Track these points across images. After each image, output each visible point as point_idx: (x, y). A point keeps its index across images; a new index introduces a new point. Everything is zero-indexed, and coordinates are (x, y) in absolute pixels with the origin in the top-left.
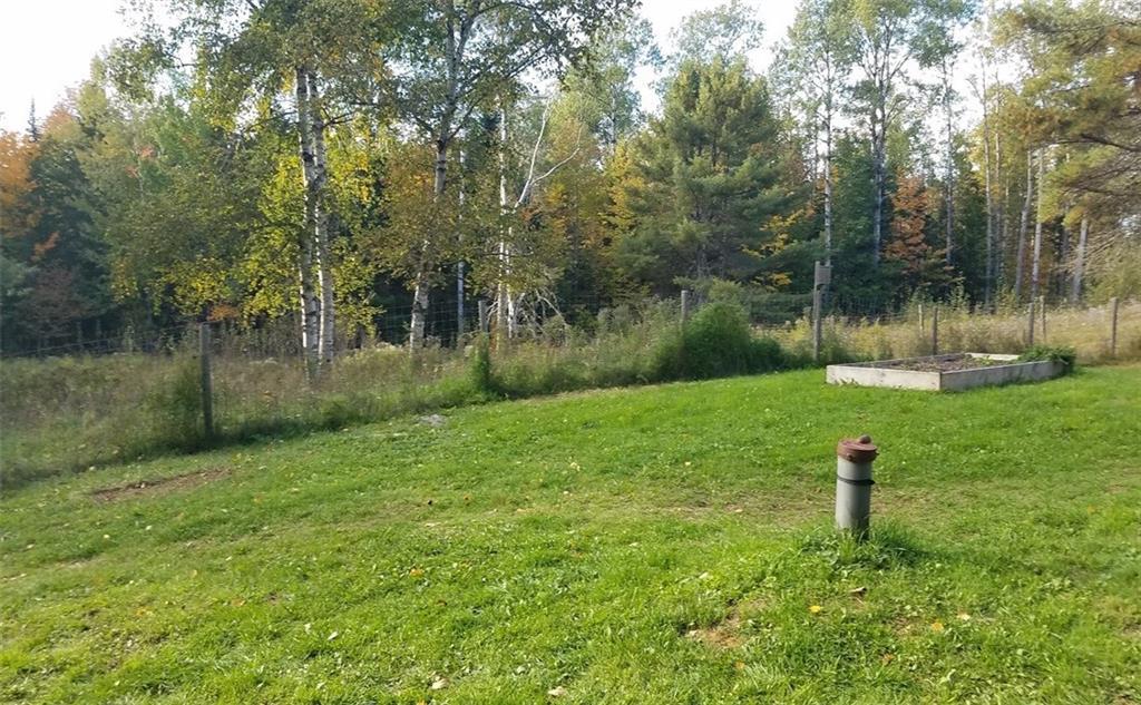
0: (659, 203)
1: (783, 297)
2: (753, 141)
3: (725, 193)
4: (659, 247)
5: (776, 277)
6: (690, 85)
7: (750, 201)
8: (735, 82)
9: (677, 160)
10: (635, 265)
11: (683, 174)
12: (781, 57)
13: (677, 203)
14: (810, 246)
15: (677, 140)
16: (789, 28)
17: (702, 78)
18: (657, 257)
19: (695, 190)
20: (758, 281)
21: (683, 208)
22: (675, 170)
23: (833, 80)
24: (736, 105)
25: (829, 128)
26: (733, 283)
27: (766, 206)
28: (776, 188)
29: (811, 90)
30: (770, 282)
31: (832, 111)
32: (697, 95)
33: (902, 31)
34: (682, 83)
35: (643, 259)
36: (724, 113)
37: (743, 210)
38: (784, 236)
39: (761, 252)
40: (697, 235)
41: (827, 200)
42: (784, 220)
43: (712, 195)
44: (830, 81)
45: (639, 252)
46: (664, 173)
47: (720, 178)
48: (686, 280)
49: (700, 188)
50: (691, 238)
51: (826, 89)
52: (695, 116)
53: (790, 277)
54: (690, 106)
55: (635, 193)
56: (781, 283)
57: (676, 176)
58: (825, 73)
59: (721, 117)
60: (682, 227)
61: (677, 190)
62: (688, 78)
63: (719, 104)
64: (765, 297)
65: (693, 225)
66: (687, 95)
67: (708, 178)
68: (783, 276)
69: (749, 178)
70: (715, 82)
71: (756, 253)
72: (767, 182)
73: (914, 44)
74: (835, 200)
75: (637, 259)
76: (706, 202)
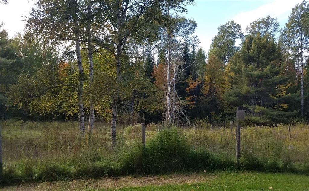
0: (239, 81)
1: (283, 113)
2: (272, 60)
3: (260, 77)
4: (238, 95)
5: (282, 105)
6: (249, 42)
7: (270, 80)
8: (265, 40)
9: (243, 66)
10: (230, 100)
11: (245, 71)
12: (283, 33)
13: (243, 80)
14: (293, 96)
15: (244, 60)
16: (286, 23)
17: (253, 40)
18: (237, 98)
19: (250, 76)
20: (276, 106)
21: (245, 82)
22: (242, 69)
23: (303, 39)
24: (265, 48)
25: (302, 56)
26: (263, 107)
27: (275, 81)
28: (279, 76)
29: (295, 43)
30: (281, 107)
31: (303, 50)
32: (251, 46)
34: (246, 42)
35: (233, 99)
36: (260, 51)
37: (267, 83)
38: (285, 92)
39: (277, 97)
40: (251, 91)
41: (302, 80)
42: (285, 86)
43: (256, 78)
44: (302, 40)
45: (231, 96)
46: (239, 71)
47: (258, 72)
48: (247, 106)
49: (251, 75)
50: (248, 92)
51: (300, 42)
52: (251, 52)
53: (287, 105)
54: (249, 49)
55: (231, 77)
56: (284, 107)
57: (243, 72)
58: (300, 37)
59: (260, 52)
60: (244, 88)
61: (244, 76)
62: (248, 40)
63: (258, 48)
64: (275, 113)
65: (249, 88)
66: (248, 46)
67: (254, 72)
68: (285, 105)
69: (269, 72)
70: (257, 41)
71: (275, 97)
72: (276, 73)
74: (305, 80)
75: (231, 98)
76: (253, 81)
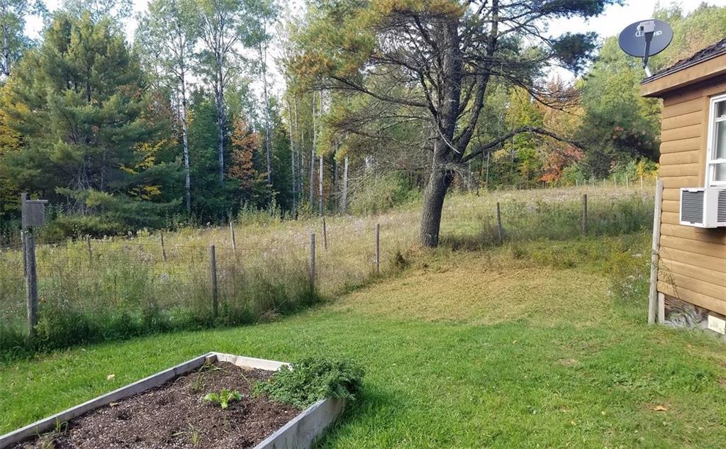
0: (41, 126)
1: (150, 205)
2: (120, 83)
3: (96, 121)
4: (41, 163)
5: (148, 189)
6: (63, 31)
7: (118, 130)
8: (102, 33)
9: (50, 90)
10: (19, 177)
11: (56, 102)
12: (144, 23)
13: (53, 126)
14: (169, 168)
15: (52, 74)
17: (73, 28)
18: (39, 171)
19: (68, 117)
20: (135, 191)
21: (58, 131)
22: (48, 98)
23: (184, 47)
24: (103, 53)
25: (183, 81)
26: (106, 194)
27: (130, 134)
28: (138, 121)
29: (167, 52)
30: (145, 193)
31: (185, 70)
32: (69, 41)
33: (231, 20)
34: (55, 28)
35: (26, 173)
36: (93, 58)
37: (112, 136)
38: (153, 158)
39: (136, 170)
40: (74, 154)
41: (184, 134)
42: (153, 147)
43: (85, 122)
44: (182, 47)
45: (23, 165)
46: (39, 102)
47: (89, 109)
48: (67, 190)
49: (73, 115)
50: (67, 156)
51: (179, 52)
52: (68, 57)
53: (159, 189)
54: (63, 49)
55: (18, 116)
56: (153, 193)
57: (50, 104)
58: (177, 40)
59: (91, 61)
60: (57, 147)
61: (53, 115)
62: (61, 25)
63: (87, 49)
64: (134, 205)
65: (68, 147)
66: (61, 39)
67: (79, 108)
68: (155, 188)
69: (116, 111)
70: (84, 32)
71: (131, 170)
72: (132, 116)
73: (240, 30)
74: (190, 136)
75: (21, 171)
76: (78, 129)
